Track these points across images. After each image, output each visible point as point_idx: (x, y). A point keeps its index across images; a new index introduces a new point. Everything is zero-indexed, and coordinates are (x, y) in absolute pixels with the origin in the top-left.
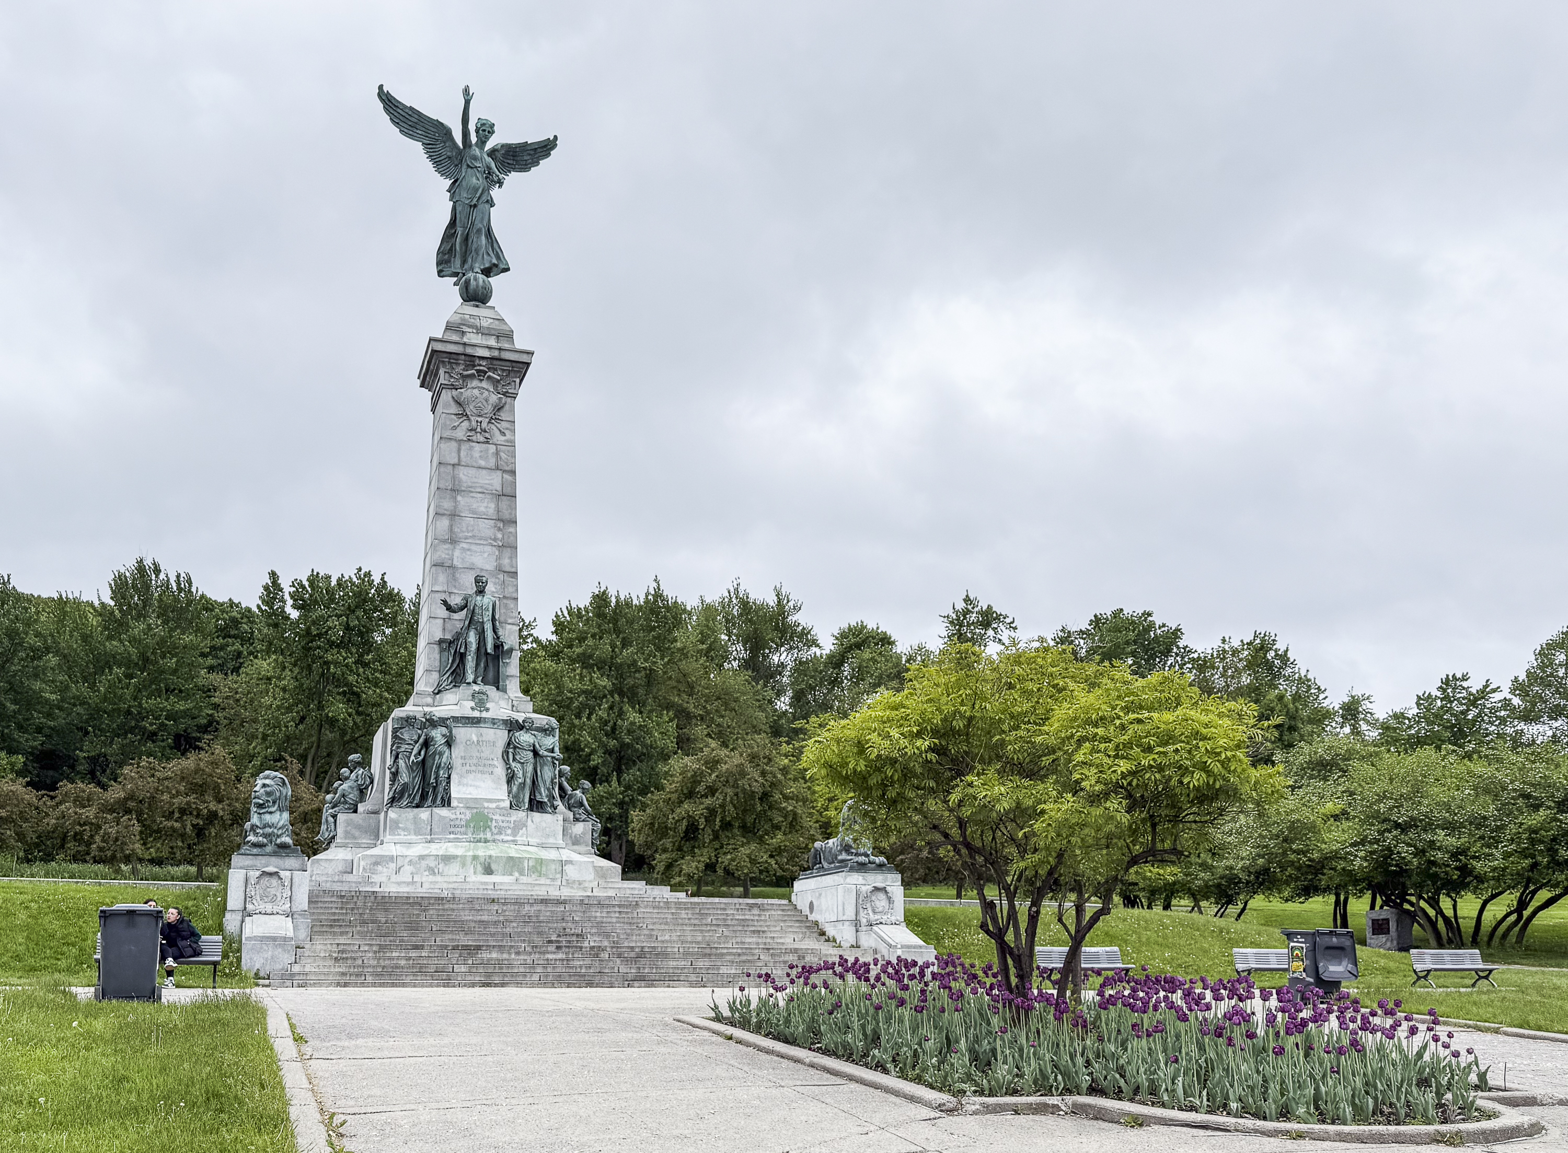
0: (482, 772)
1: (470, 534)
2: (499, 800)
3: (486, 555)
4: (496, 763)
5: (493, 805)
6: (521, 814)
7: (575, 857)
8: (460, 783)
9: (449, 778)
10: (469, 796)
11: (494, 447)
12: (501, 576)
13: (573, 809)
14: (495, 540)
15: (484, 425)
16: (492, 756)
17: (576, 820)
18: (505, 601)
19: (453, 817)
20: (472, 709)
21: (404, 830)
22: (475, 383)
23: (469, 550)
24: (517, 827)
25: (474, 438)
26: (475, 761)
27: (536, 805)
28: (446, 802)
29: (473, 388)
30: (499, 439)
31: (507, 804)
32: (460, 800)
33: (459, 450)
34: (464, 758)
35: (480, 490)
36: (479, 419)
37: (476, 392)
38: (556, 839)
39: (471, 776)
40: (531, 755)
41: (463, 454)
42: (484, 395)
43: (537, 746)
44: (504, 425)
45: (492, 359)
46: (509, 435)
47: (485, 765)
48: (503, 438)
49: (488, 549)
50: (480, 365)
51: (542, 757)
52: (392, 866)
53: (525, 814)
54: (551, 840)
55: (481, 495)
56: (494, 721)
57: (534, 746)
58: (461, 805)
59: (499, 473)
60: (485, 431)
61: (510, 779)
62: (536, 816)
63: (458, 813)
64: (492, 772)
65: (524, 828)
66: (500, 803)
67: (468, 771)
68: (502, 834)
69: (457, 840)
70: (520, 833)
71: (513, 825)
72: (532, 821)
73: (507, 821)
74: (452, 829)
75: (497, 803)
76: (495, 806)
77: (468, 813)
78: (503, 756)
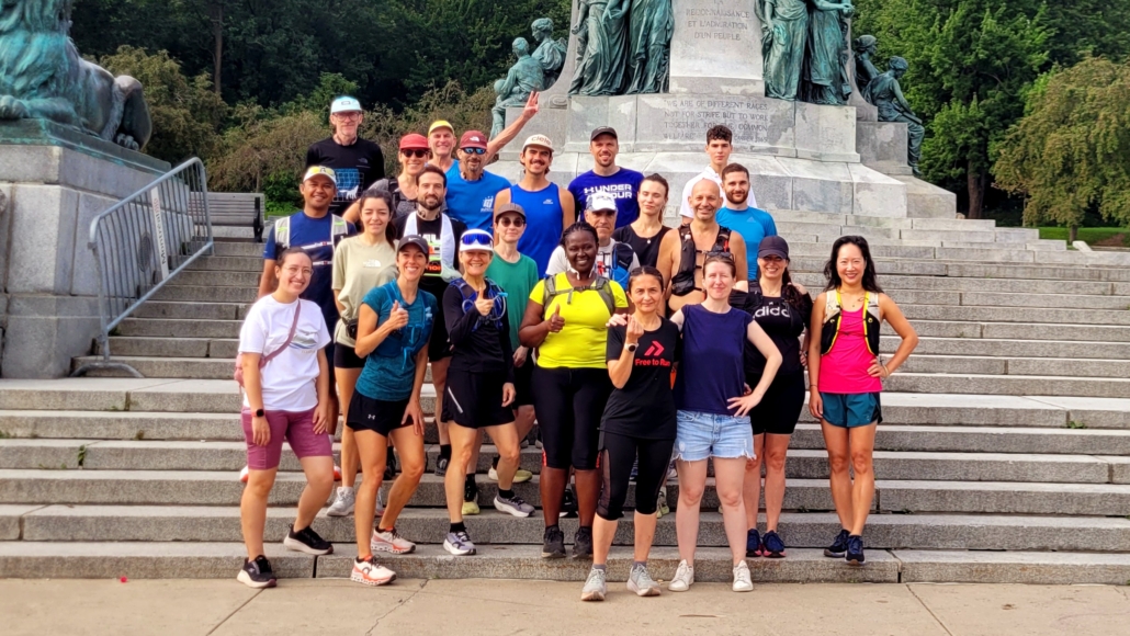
0: (721, 37)
2: (747, 82)
4: (744, 20)
5: (737, 90)
6: (785, 105)
7: (876, 177)
8: (684, 55)
9: (667, 46)
10: (699, 75)
13: (879, 102)
16: (737, 9)
17: (883, 119)
19: (671, 109)
24: (778, 127)
26: (709, 19)
27: (810, 92)
28: (661, 86)
32: (682, 81)
34: (690, 13)
38: (844, 148)
39: (703, 42)
40: (802, 6)
47: (725, 25)
51: (821, 10)
53: (789, 105)
54: (837, 150)
58: (685, 89)
61: (767, 49)
62: (811, 109)
63: (679, 103)
64: (737, 36)
65: (790, 130)
66: (748, 87)
67: (698, 35)
68: (752, 139)
69: (676, 148)
70: (783, 138)
71: (769, 124)
72: (804, 118)
73: (761, 117)
74: (669, 131)
75: (744, 87)
76: (739, 92)
77: (694, 103)
78: (755, 11)
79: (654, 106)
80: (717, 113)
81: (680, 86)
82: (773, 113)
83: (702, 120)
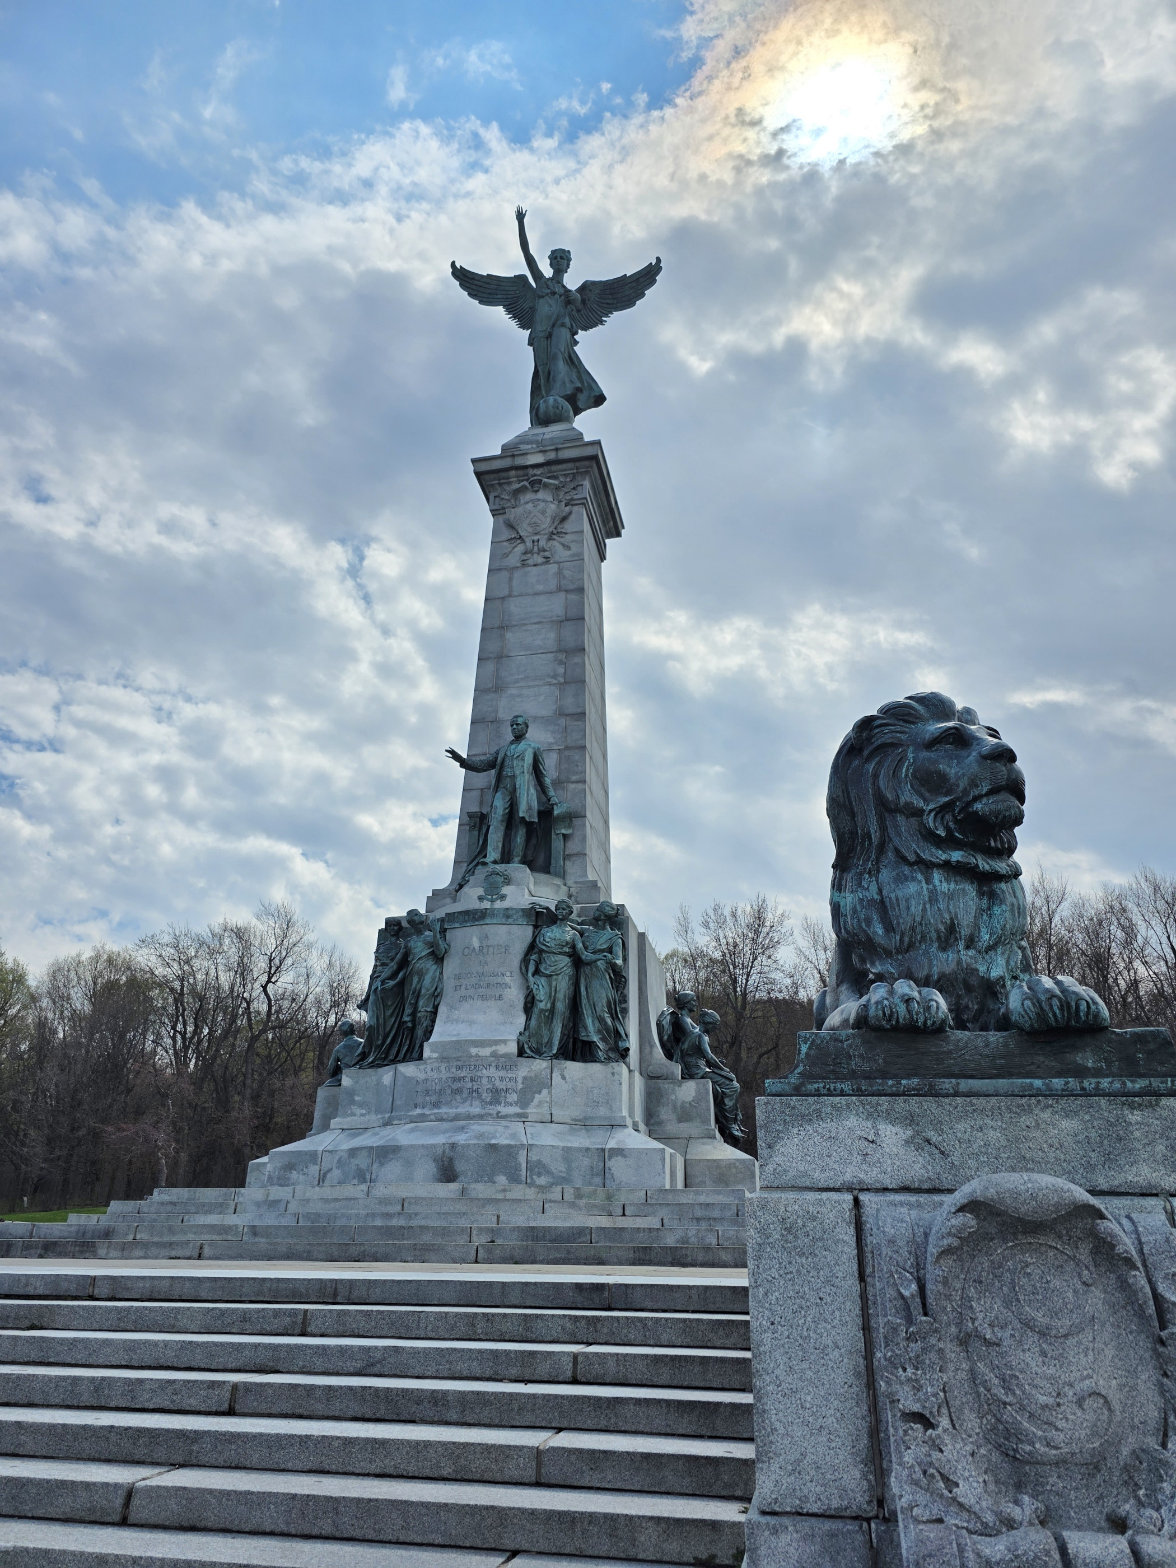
0: (484, 998)
1: (521, 676)
2: (496, 1043)
3: (542, 698)
4: (508, 980)
5: (486, 1052)
6: (542, 1066)
7: (635, 1141)
9: (435, 1013)
10: (454, 1040)
11: (556, 566)
12: (562, 721)
13: (687, 1059)
14: (555, 677)
15: (542, 543)
16: (502, 970)
17: (688, 1077)
18: (567, 753)
19: (421, 1076)
20: (481, 899)
21: (361, 1105)
22: (529, 496)
23: (519, 696)
24: (532, 1087)
25: (530, 562)
26: (474, 980)
28: (418, 1053)
29: (527, 503)
30: (562, 554)
31: (513, 1048)
32: (439, 1048)
33: (510, 580)
34: (458, 977)
35: (536, 620)
36: (536, 538)
37: (530, 506)
39: (466, 1005)
40: (566, 960)
41: (515, 582)
42: (540, 507)
43: (580, 945)
44: (568, 538)
45: (548, 463)
46: (575, 549)
47: (488, 985)
48: (568, 553)
49: (546, 689)
50: (535, 475)
51: (589, 964)
52: (314, 1170)
53: (547, 1064)
55: (536, 626)
56: (507, 914)
57: (574, 947)
58: (435, 1055)
59: (562, 595)
60: (545, 551)
61: (529, 1005)
62: (574, 1069)
63: (429, 1069)
64: (500, 996)
65: (545, 1092)
66: (498, 1048)
67: (464, 999)
68: (500, 1104)
69: (423, 1118)
70: (536, 1101)
71: (520, 1086)
72: (564, 1078)
73: (511, 1079)
74: (420, 1100)
75: (494, 1048)
76: (488, 1054)
77: (443, 1069)
78: (521, 969)
79: (408, 1074)
80: (464, 1078)
81: (432, 1051)
82: (524, 1074)
83: (449, 1086)
